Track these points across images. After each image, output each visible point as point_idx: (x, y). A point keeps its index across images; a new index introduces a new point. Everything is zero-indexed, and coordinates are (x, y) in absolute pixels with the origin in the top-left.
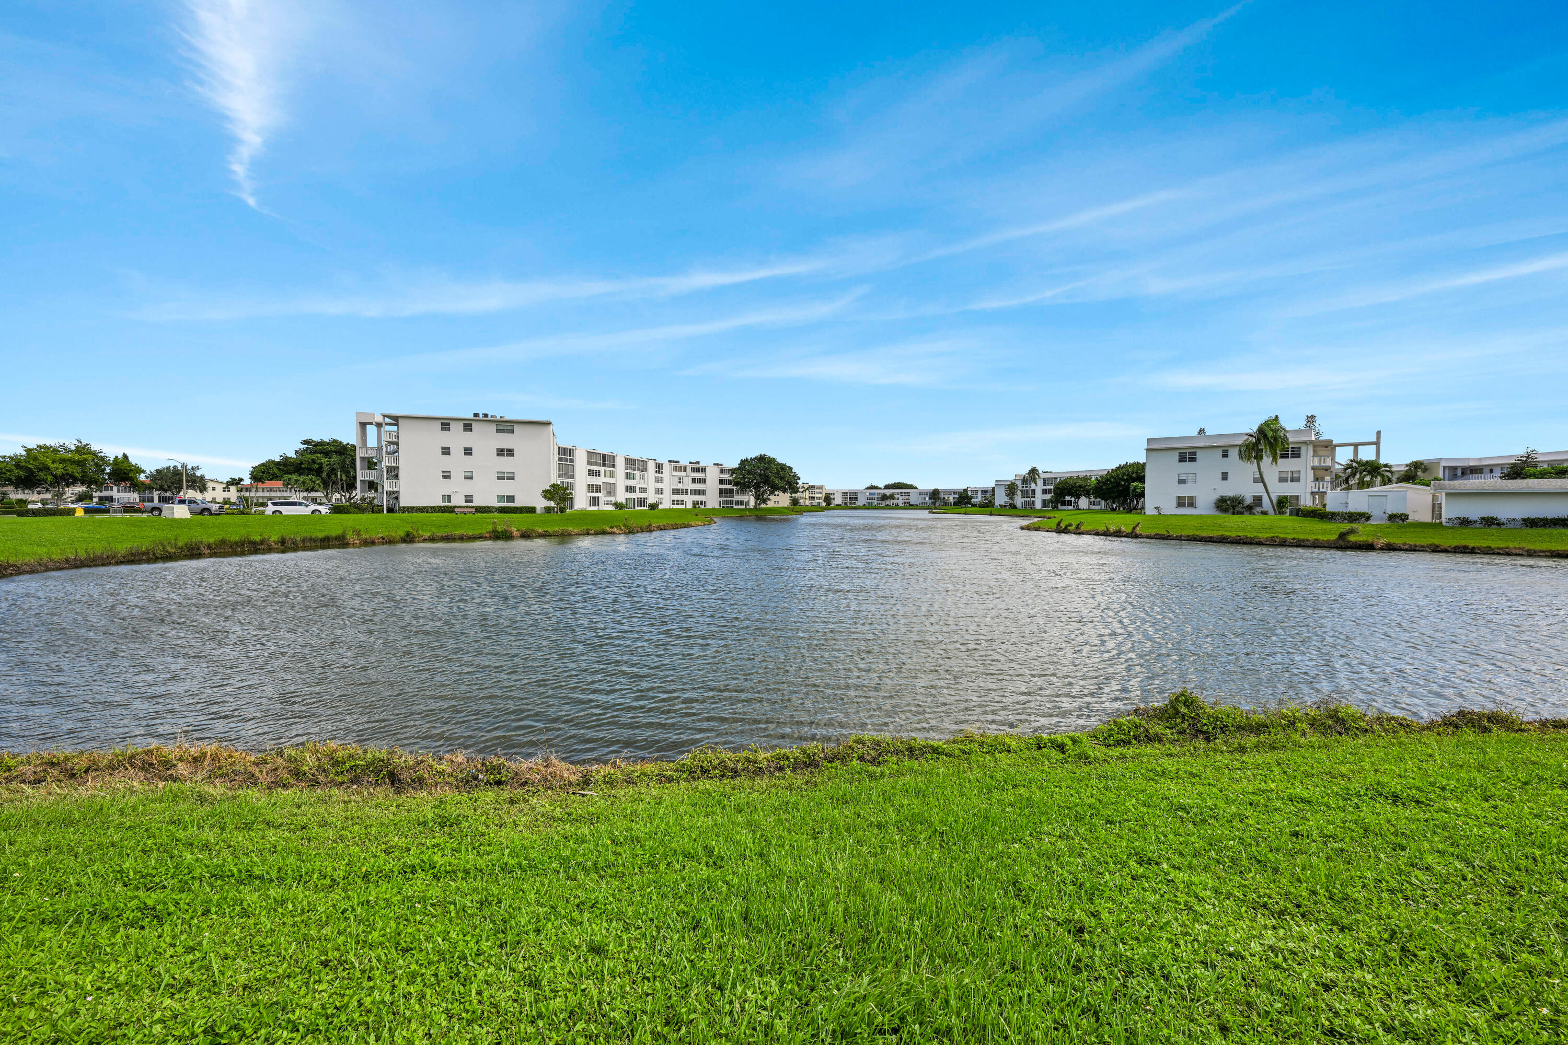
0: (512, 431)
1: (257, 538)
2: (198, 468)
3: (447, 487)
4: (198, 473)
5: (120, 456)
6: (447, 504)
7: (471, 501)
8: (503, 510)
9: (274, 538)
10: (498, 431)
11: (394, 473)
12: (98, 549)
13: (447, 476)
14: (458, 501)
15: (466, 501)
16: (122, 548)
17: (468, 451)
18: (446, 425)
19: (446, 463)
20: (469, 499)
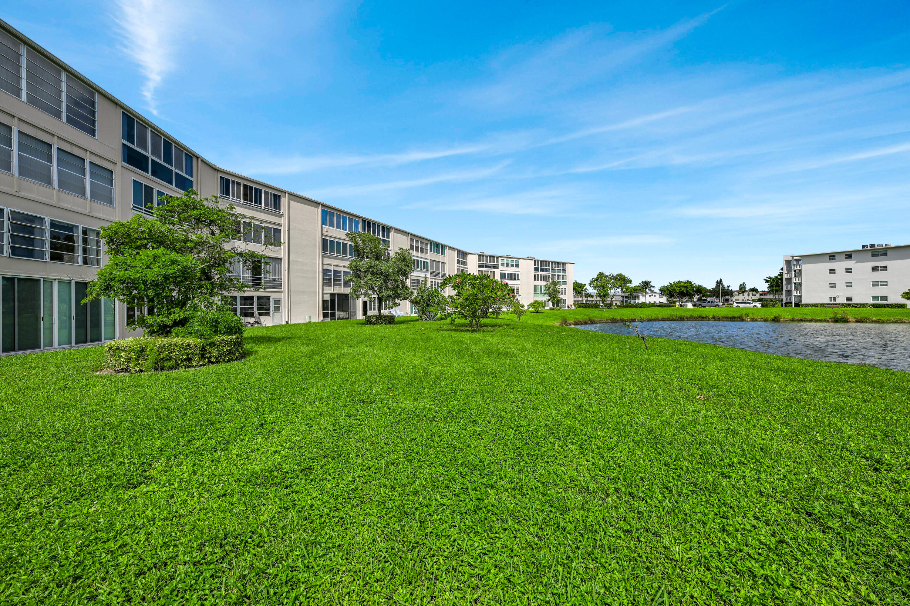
0: (886, 254)
1: (705, 316)
2: (729, 286)
3: (833, 293)
4: (730, 289)
5: (719, 280)
6: (832, 302)
7: (851, 300)
8: (875, 306)
9: (711, 316)
10: (873, 256)
11: (799, 286)
12: (654, 317)
13: (833, 286)
14: (839, 301)
15: (847, 300)
16: (660, 317)
17: (849, 271)
18: (832, 257)
19: (833, 278)
20: (849, 299)
